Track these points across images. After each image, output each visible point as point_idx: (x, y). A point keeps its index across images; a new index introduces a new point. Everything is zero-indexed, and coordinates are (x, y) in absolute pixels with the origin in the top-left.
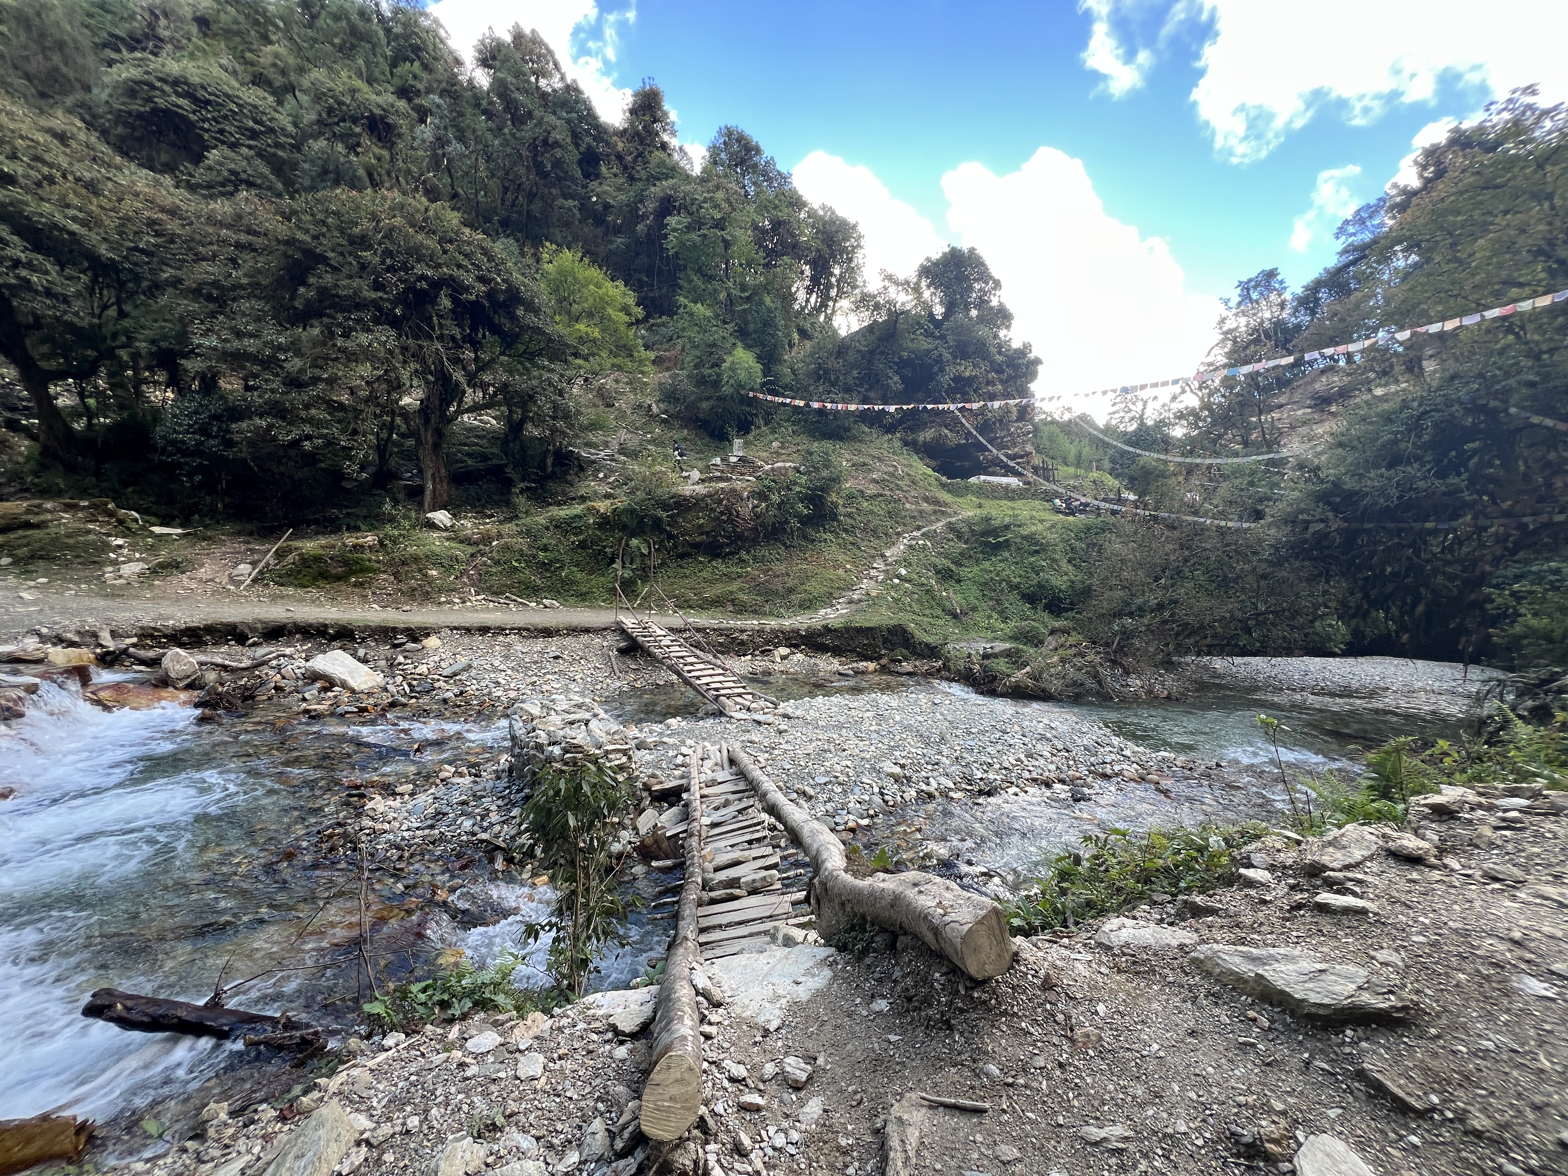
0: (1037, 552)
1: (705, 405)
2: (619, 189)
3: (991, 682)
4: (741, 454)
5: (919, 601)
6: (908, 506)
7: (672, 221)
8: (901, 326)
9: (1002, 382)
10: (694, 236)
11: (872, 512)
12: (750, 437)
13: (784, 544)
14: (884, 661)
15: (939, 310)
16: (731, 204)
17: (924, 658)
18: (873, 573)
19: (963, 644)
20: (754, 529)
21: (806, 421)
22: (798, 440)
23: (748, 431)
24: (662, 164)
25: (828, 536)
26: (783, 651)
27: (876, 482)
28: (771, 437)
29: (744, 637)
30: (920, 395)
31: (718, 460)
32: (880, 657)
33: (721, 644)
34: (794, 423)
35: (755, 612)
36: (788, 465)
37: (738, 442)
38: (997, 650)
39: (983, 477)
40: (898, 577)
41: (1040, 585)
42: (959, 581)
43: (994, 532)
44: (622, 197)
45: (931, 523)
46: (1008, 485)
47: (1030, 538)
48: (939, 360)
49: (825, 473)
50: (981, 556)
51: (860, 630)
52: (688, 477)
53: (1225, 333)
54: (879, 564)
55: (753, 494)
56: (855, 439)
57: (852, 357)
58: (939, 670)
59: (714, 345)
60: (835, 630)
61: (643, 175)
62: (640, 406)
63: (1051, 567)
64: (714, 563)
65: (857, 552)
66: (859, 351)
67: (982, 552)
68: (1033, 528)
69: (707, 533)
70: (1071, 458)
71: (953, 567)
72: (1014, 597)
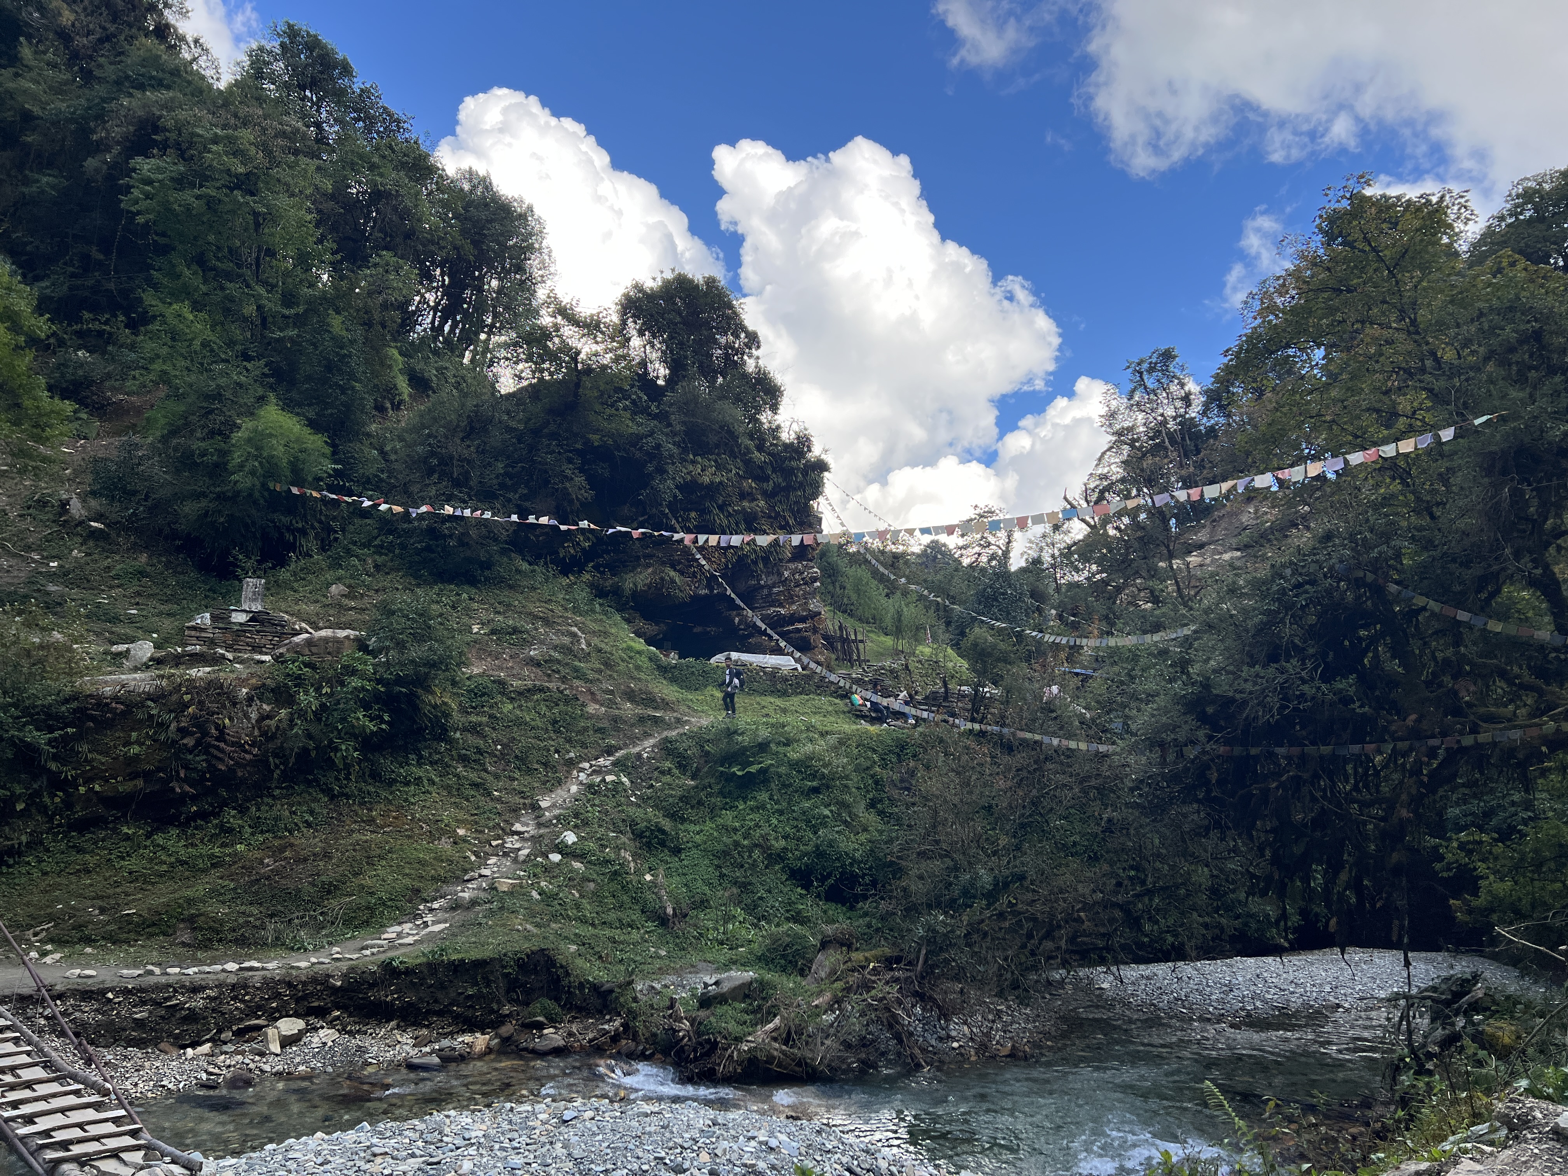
0: (816, 790)
1: (190, 509)
2: (58, 90)
3: (708, 1054)
4: (257, 607)
5: (597, 897)
6: (592, 708)
7: (145, 165)
8: (588, 391)
9: (766, 495)
10: (188, 196)
11: (519, 723)
12: (284, 574)
13: (328, 791)
14: (507, 1029)
15: (660, 371)
16: (268, 153)
17: (589, 1015)
18: (512, 842)
19: (669, 979)
20: (261, 763)
21: (403, 547)
22: (385, 581)
23: (282, 562)
24: (153, 61)
25: (427, 771)
26: (289, 1026)
27: (535, 663)
28: (329, 576)
29: (198, 1002)
30: (626, 510)
31: (204, 619)
32: (502, 1020)
33: (140, 1024)
34: (380, 550)
35: (242, 942)
36: (342, 634)
37: (252, 584)
38: (726, 987)
39: (734, 655)
40: (562, 848)
41: (819, 853)
42: (677, 851)
43: (739, 756)
44: (61, 105)
45: (634, 740)
46: (776, 669)
47: (803, 766)
48: (655, 454)
49: (416, 652)
50: (718, 801)
51: (459, 968)
52: (126, 654)
53: (1119, 433)
54: (525, 826)
55: (260, 692)
56: (500, 582)
57: (496, 438)
58: (615, 1038)
59: (218, 396)
60: (408, 972)
61: (110, 71)
62: (42, 504)
63: (837, 817)
64: (159, 839)
65: (482, 800)
66: (509, 430)
67: (721, 793)
68: (809, 748)
69: (147, 776)
70: (888, 621)
71: (667, 824)
72: (775, 876)
